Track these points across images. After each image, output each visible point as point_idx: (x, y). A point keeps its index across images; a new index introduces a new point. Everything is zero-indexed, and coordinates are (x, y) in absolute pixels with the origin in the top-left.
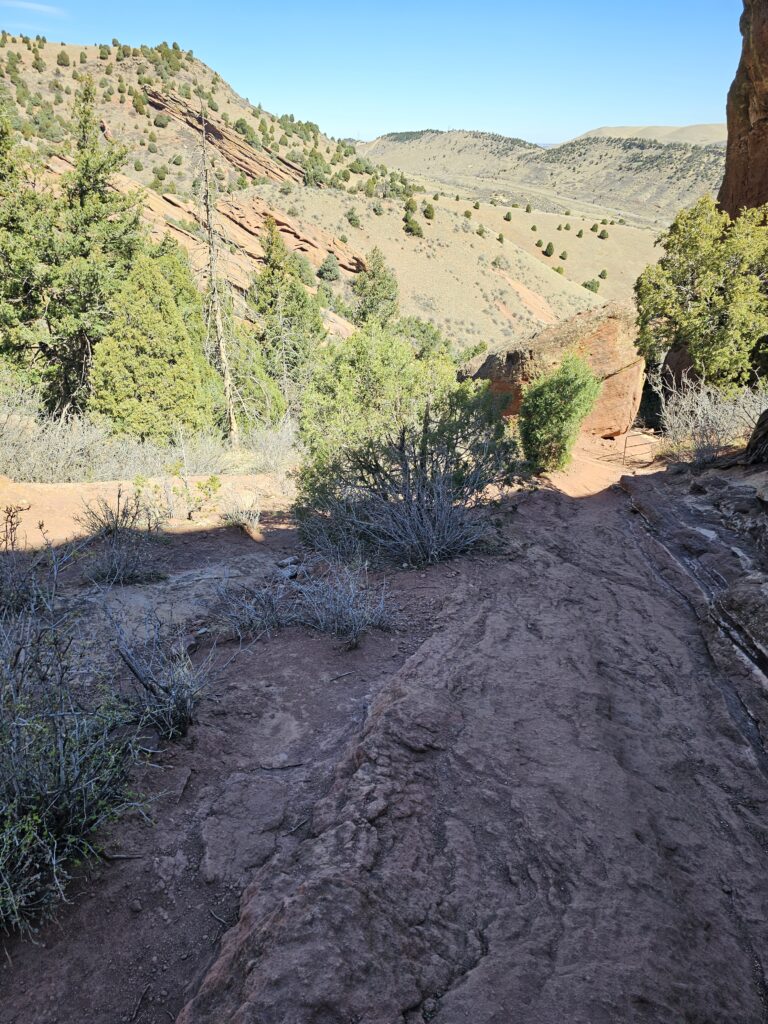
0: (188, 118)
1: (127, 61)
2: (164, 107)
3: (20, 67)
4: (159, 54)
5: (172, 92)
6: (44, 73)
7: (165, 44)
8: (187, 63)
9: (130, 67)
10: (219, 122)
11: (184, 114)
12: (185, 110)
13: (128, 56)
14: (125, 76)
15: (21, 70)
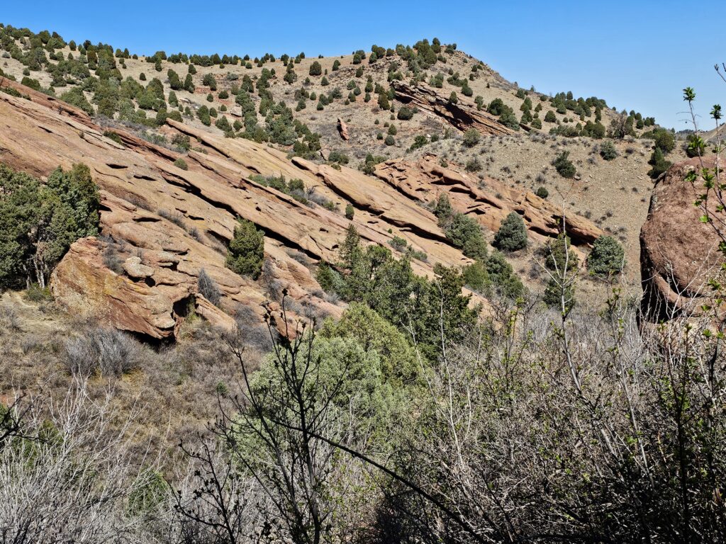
0: (437, 107)
1: (380, 62)
2: (411, 99)
3: (271, 82)
4: (416, 52)
5: (423, 83)
6: (294, 84)
7: (425, 42)
8: (446, 56)
9: (382, 67)
10: (471, 106)
11: (432, 104)
12: (433, 99)
13: (382, 57)
14: (374, 76)
15: (272, 83)
